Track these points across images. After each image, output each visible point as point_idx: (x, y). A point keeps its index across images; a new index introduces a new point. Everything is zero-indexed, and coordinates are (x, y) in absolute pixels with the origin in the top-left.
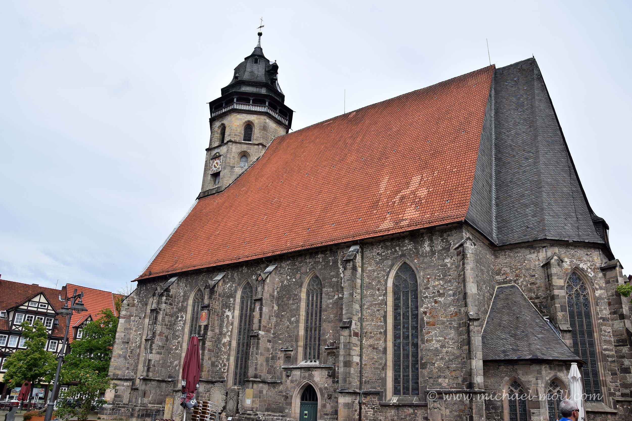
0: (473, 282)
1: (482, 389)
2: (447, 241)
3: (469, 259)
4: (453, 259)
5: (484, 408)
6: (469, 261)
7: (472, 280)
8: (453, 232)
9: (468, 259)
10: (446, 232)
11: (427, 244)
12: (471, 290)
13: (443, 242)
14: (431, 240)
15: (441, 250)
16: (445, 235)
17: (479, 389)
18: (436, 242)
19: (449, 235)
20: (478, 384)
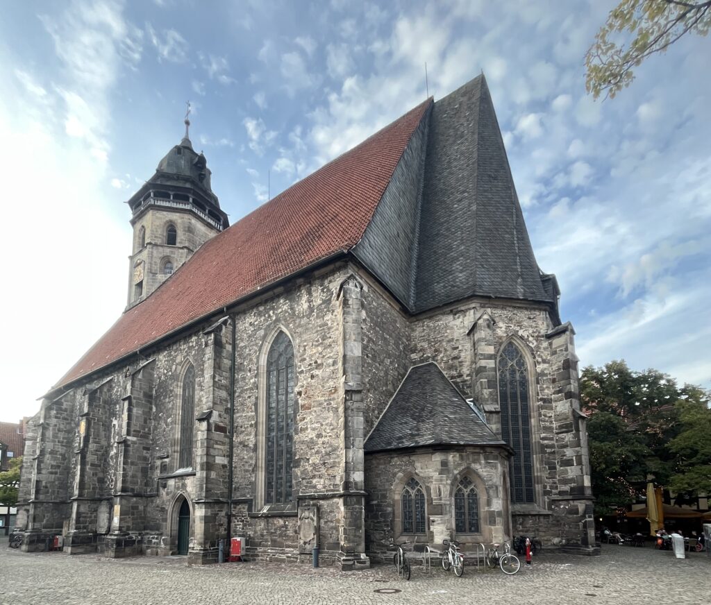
0: (355, 340)
1: (361, 490)
2: (329, 290)
3: (351, 306)
4: (334, 314)
5: (363, 517)
6: (350, 310)
7: (353, 337)
8: (336, 276)
9: (349, 307)
10: (327, 278)
11: (305, 298)
12: (352, 351)
13: (324, 292)
14: (310, 293)
15: (321, 304)
16: (326, 282)
17: (357, 489)
18: (314, 294)
19: (330, 281)
20: (356, 483)
